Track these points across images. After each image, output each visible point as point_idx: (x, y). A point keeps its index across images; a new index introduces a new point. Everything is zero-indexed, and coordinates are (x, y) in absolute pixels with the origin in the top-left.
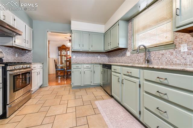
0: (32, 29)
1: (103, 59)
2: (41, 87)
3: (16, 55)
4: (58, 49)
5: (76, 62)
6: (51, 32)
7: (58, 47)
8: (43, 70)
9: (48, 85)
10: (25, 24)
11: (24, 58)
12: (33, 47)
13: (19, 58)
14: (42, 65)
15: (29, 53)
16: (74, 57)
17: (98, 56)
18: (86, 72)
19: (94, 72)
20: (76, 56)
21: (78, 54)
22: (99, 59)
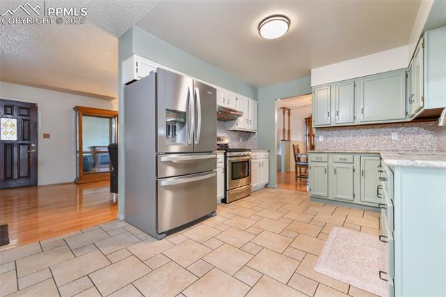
0: (257, 102)
1: (411, 139)
2: (266, 186)
3: (241, 139)
4: (306, 122)
7: (306, 119)
8: (269, 161)
9: (277, 186)
11: (248, 145)
12: (257, 128)
13: (244, 143)
14: (267, 153)
15: (254, 137)
16: (321, 139)
17: (393, 134)
18: (338, 170)
19: (363, 173)
20: (326, 137)
21: (330, 133)
22: (394, 140)
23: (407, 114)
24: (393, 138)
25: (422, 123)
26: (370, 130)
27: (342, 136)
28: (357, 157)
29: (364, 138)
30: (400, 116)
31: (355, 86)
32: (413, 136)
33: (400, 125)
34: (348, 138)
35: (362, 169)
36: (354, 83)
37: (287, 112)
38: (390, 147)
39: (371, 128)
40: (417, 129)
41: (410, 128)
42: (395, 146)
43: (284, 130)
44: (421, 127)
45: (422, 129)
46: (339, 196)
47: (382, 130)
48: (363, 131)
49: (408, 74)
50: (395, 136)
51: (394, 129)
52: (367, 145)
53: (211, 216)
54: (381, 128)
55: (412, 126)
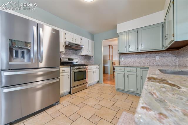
0: (93, 42)
1: (165, 60)
2: (98, 82)
3: (86, 59)
5: (125, 65)
6: (105, 40)
8: (99, 70)
9: (103, 82)
10: (88, 39)
12: (94, 54)
14: (98, 66)
16: (123, 59)
17: (156, 57)
18: (129, 76)
19: (141, 78)
20: (125, 58)
21: (126, 56)
22: (157, 60)
23: (163, 46)
24: (156, 59)
25: (171, 51)
26: (145, 55)
27: (133, 58)
28: (138, 69)
29: (142, 59)
30: (160, 47)
31: (138, 32)
32: (166, 58)
33: (160, 52)
34: (135, 59)
35: (141, 75)
36: (137, 31)
37: (111, 47)
38: (155, 64)
39: (146, 54)
40: (168, 54)
41: (165, 54)
42: (157, 63)
43: (110, 55)
44: (170, 53)
45: (171, 54)
46: (130, 89)
47: (151, 55)
48: (142, 55)
49: (164, 25)
50: (157, 58)
51: (157, 55)
52: (144, 62)
53: (55, 105)
54: (150, 54)
55: (166, 53)
